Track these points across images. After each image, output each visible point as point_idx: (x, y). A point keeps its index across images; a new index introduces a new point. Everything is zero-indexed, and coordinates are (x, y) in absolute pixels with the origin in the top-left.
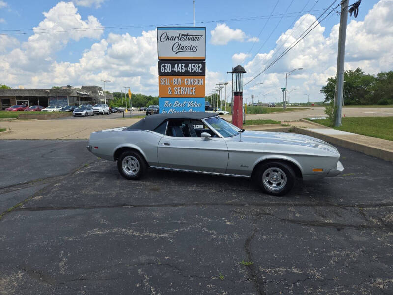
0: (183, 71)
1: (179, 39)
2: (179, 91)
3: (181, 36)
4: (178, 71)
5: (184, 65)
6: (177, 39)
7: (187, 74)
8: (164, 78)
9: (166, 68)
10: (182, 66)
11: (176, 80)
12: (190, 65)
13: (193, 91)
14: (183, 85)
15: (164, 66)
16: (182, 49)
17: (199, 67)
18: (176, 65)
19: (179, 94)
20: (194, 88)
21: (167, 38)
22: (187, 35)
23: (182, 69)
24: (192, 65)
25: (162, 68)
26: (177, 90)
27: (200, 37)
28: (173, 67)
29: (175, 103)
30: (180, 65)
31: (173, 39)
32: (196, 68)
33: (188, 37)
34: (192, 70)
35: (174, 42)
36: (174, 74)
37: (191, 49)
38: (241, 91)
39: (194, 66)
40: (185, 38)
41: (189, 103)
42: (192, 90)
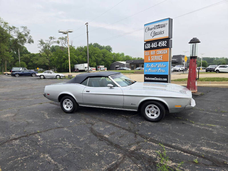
0: (156, 47)
1: (154, 28)
2: (154, 58)
3: (155, 27)
4: (154, 47)
5: (156, 43)
6: (153, 29)
7: (158, 48)
8: (147, 52)
9: (147, 46)
10: (155, 44)
11: (152, 52)
12: (160, 42)
13: (162, 58)
14: (156, 55)
15: (147, 45)
16: (156, 34)
17: (165, 43)
18: (153, 44)
19: (154, 60)
20: (162, 56)
21: (149, 29)
22: (159, 25)
23: (155, 45)
24: (161, 42)
25: (146, 46)
26: (152, 58)
27: (166, 25)
28: (151, 45)
29: (152, 66)
30: (154, 43)
31: (151, 29)
32: (163, 44)
33: (159, 26)
34: (161, 45)
35: (152, 31)
36: (151, 49)
37: (160, 33)
38: (196, 56)
39: (162, 43)
40: (157, 27)
41: (159, 65)
42: (160, 57)
